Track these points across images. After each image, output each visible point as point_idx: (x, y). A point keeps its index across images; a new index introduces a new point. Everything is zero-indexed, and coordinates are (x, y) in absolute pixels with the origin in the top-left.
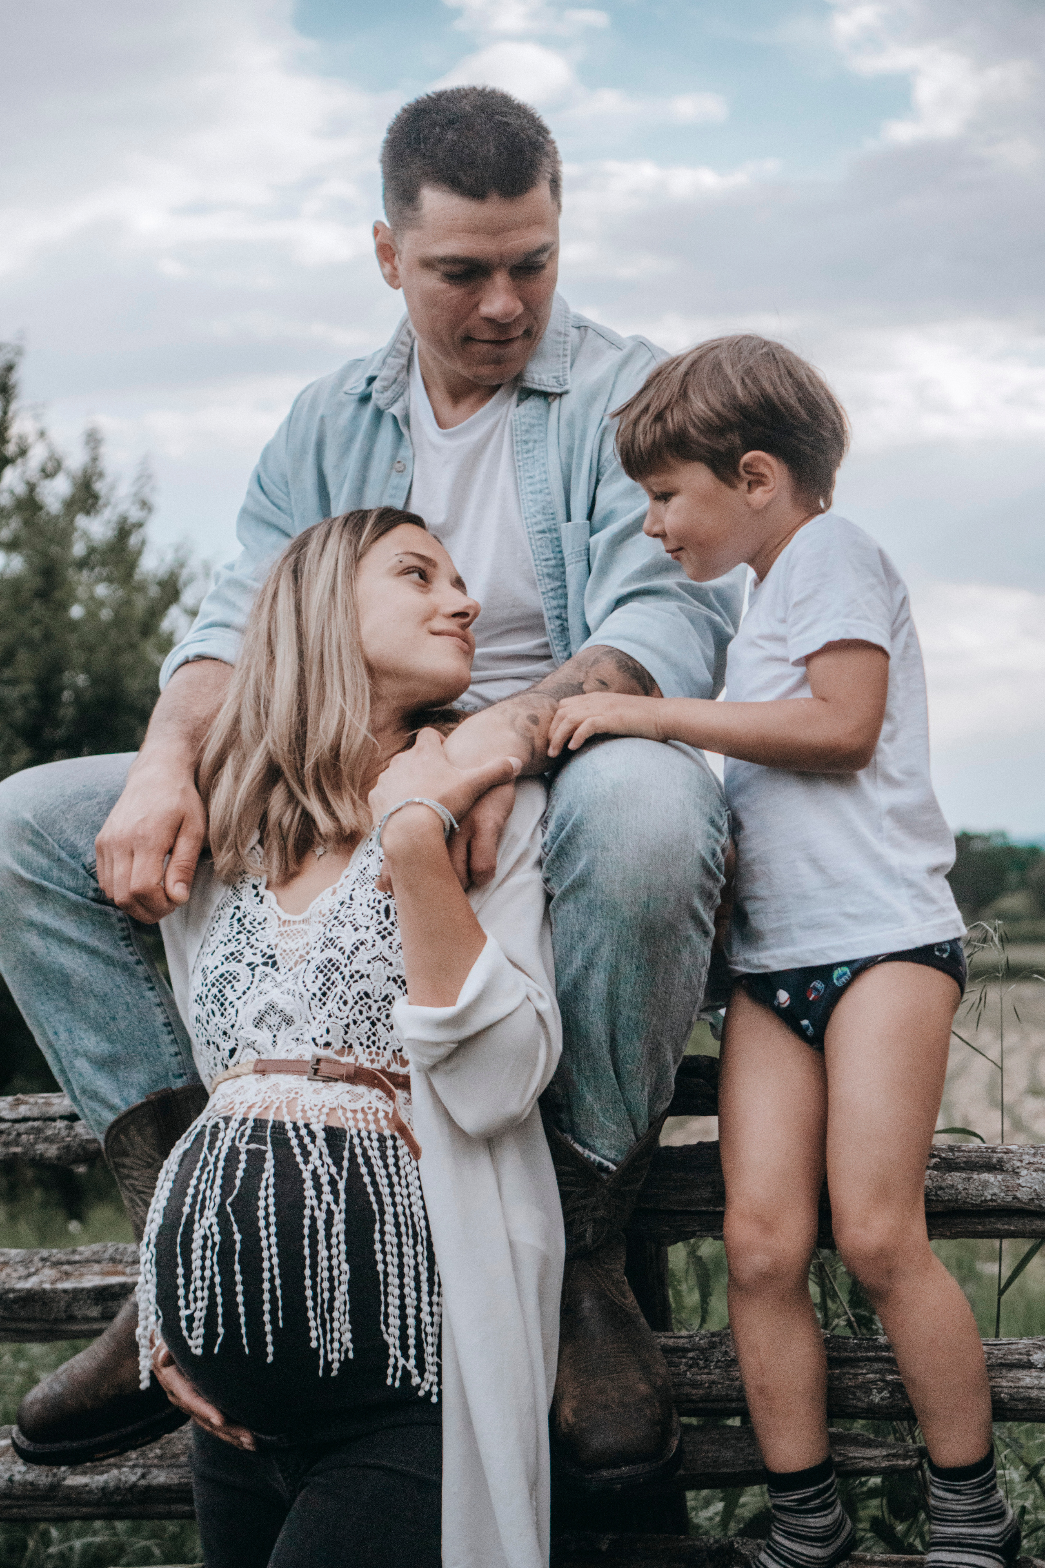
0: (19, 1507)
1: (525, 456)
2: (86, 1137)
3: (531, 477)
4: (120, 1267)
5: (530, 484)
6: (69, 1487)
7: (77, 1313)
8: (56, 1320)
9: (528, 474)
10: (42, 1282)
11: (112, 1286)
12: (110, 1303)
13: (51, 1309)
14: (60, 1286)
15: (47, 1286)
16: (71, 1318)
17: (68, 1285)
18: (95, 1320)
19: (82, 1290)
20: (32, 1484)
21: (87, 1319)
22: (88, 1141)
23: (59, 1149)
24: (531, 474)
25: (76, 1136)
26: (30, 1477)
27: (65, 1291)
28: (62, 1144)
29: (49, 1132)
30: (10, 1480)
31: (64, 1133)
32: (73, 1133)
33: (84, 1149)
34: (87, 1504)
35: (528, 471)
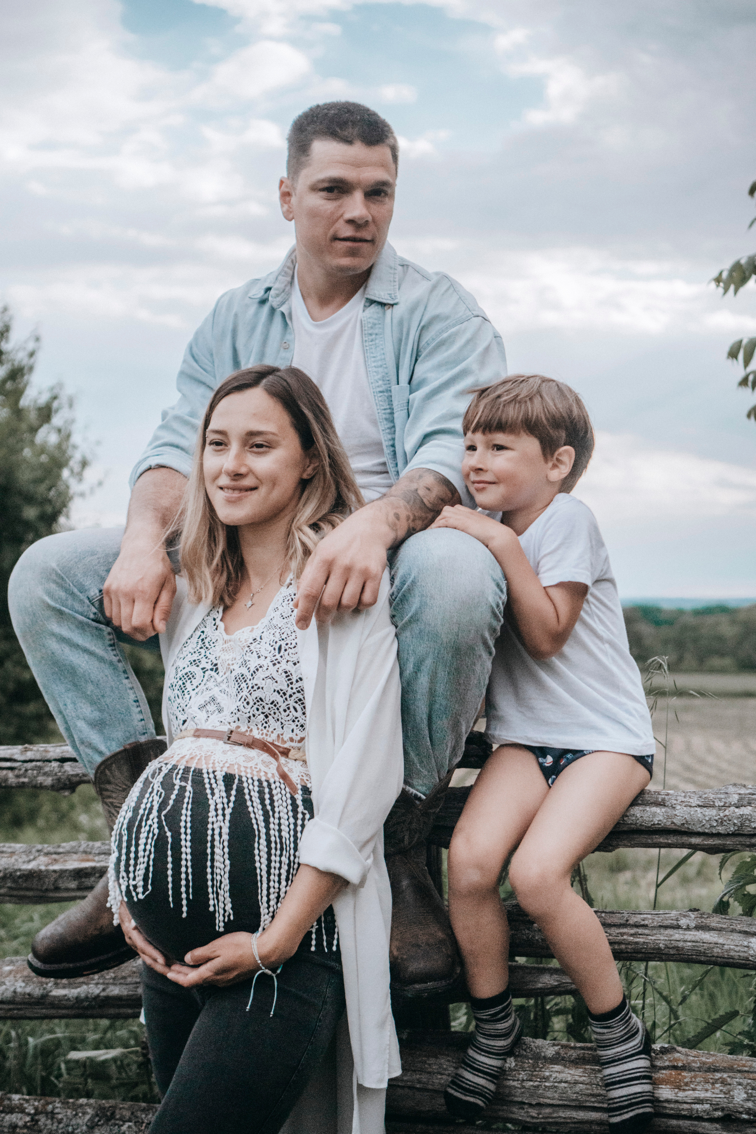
0: (18, 1009)
1: (371, 343)
2: (71, 773)
3: (374, 357)
4: (91, 857)
5: (374, 362)
6: (55, 997)
7: (60, 885)
8: (47, 890)
9: (372, 355)
10: (39, 865)
11: (86, 868)
12: (83, 880)
13: (44, 882)
14: (51, 868)
15: (43, 868)
16: (57, 889)
17: (57, 867)
18: (73, 890)
19: (66, 871)
20: (29, 994)
21: (67, 890)
22: (72, 775)
23: (53, 780)
24: (374, 355)
25: (65, 772)
26: (28, 990)
27: (55, 871)
28: (55, 777)
29: (47, 769)
30: (15, 992)
31: (57, 770)
32: (63, 770)
33: (69, 780)
34: (66, 1008)
35: (372, 353)
